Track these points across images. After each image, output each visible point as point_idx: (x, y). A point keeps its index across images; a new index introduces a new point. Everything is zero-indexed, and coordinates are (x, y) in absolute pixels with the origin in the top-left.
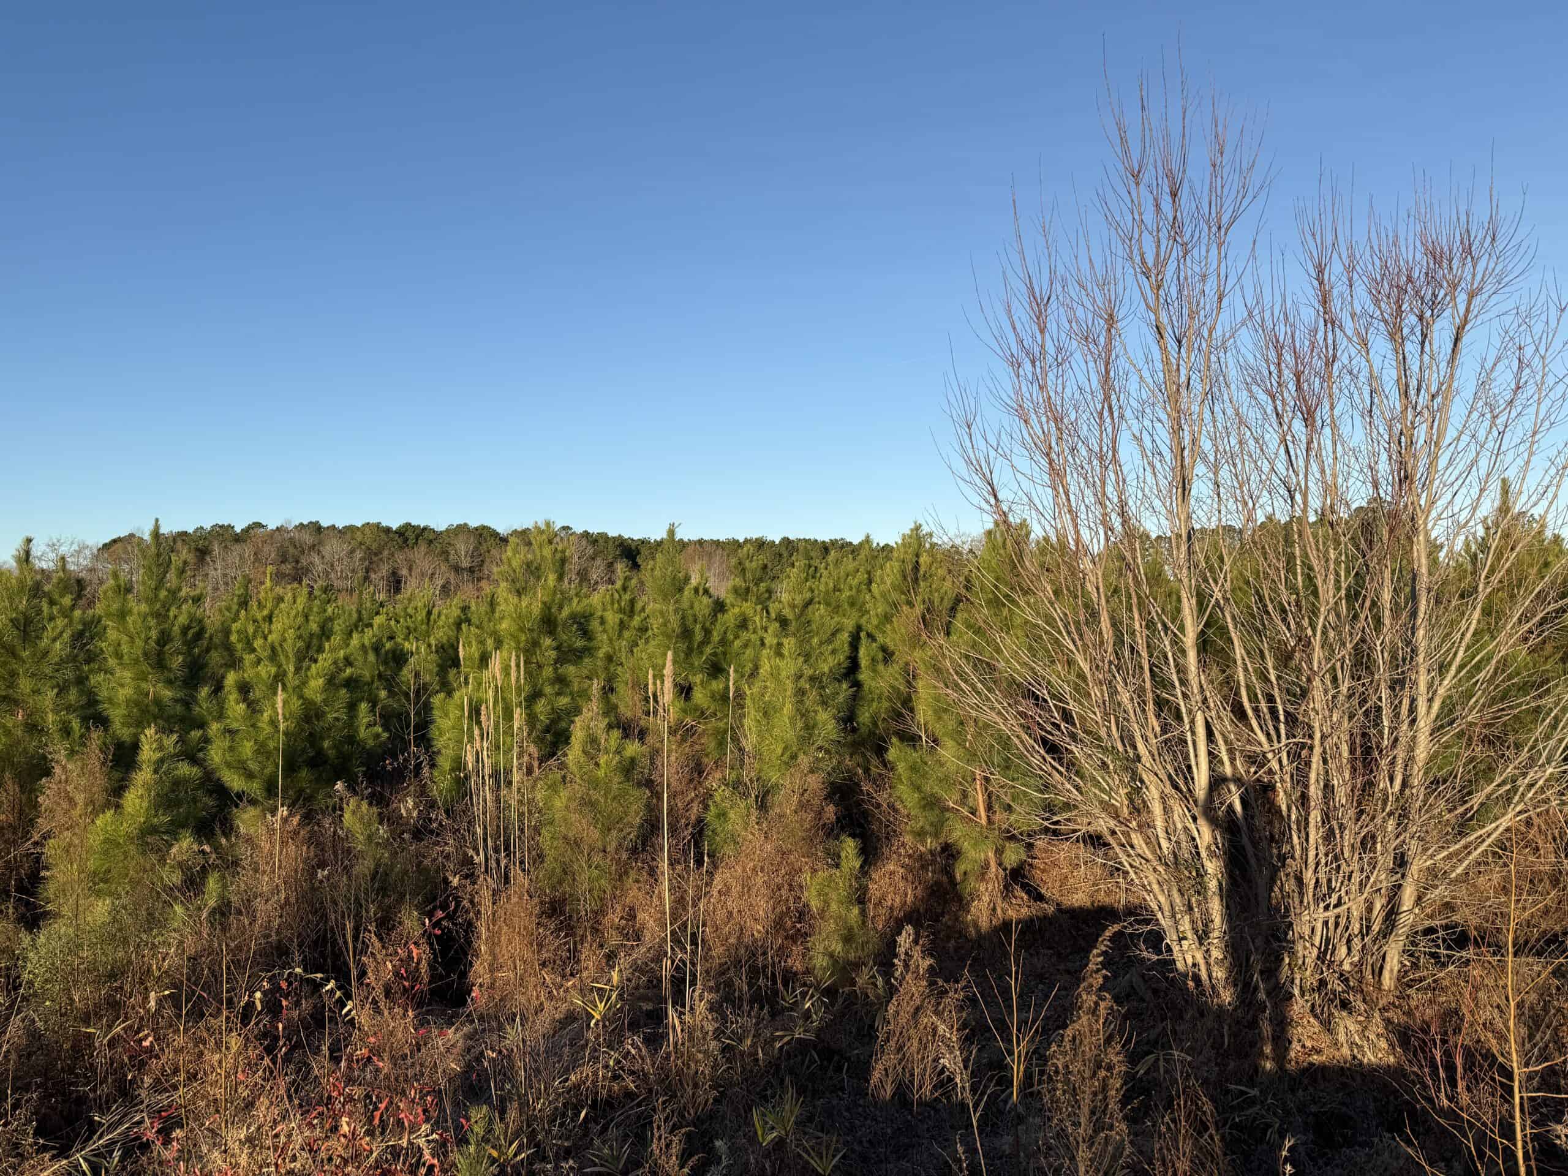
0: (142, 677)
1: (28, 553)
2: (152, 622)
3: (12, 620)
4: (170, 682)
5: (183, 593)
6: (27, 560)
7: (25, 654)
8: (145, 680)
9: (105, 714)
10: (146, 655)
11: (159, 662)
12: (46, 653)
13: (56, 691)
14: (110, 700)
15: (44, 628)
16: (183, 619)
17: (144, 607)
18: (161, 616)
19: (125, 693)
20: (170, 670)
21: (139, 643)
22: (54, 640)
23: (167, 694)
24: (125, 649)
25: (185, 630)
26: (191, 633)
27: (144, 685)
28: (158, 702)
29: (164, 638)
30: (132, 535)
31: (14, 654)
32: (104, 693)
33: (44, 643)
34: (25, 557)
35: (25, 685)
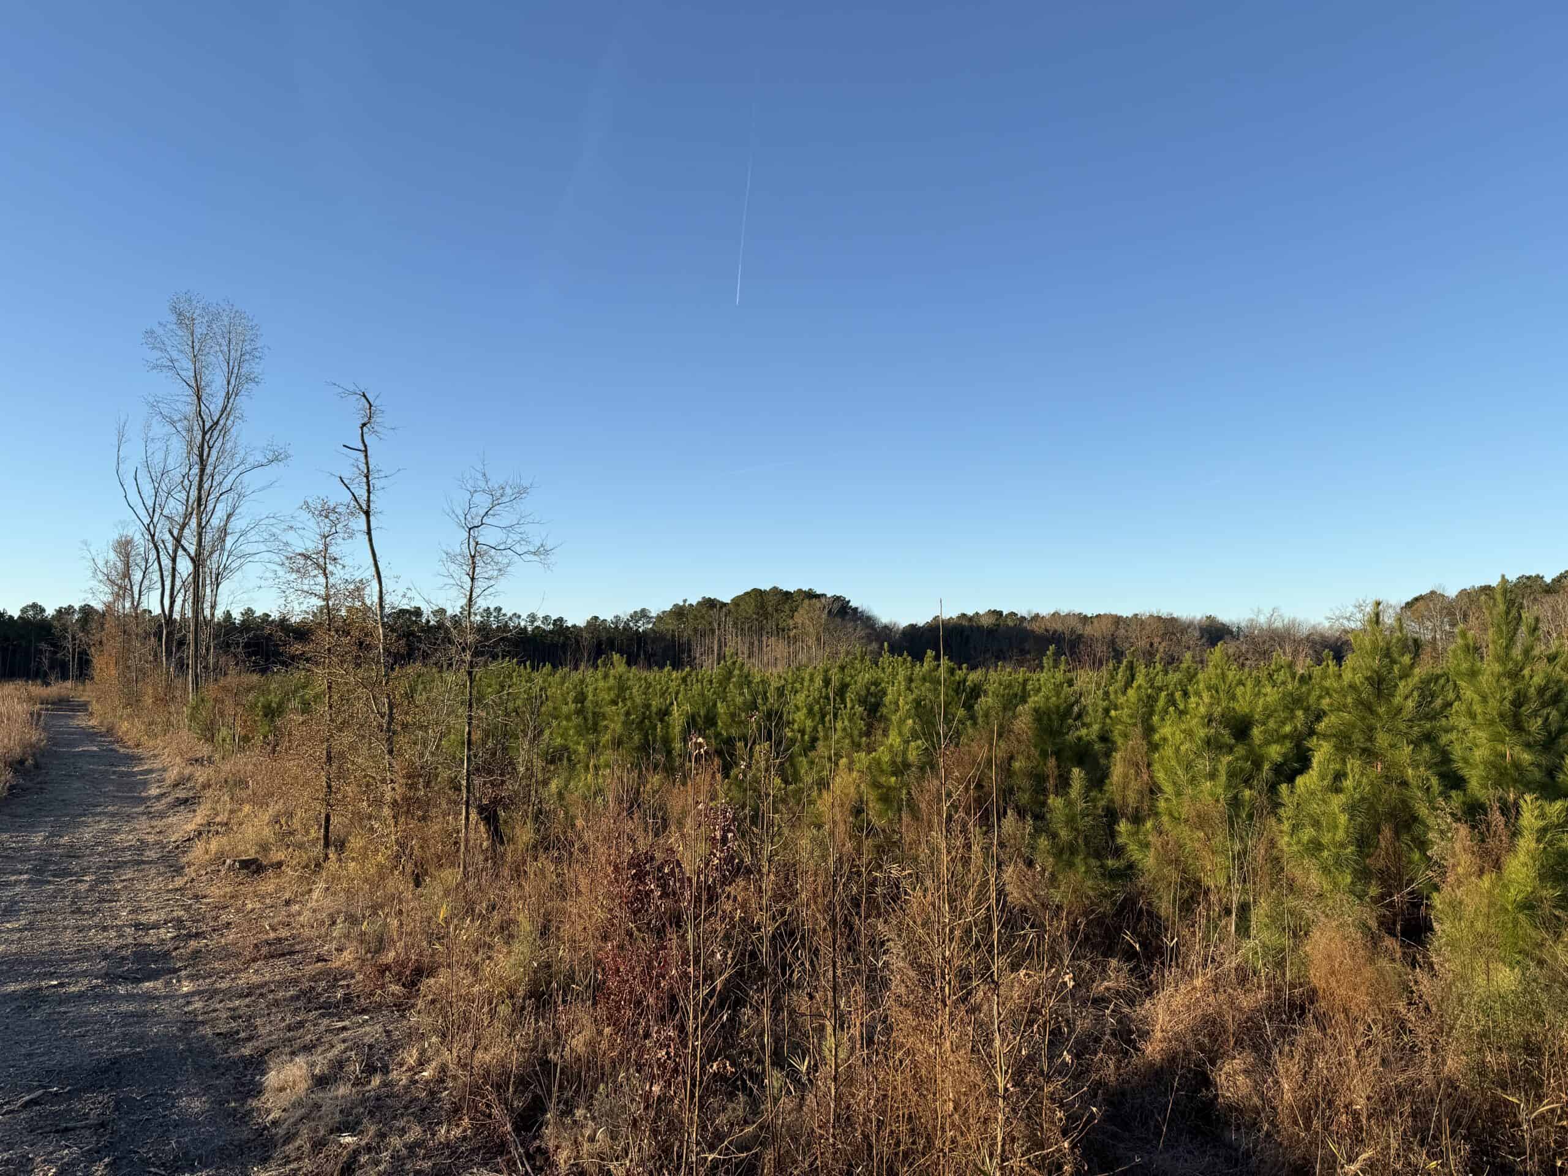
0: (1498, 738)
1: (1377, 615)
2: (1506, 682)
3: (1367, 679)
4: (1528, 746)
5: (1536, 652)
6: (1377, 622)
7: (1381, 710)
8: (1503, 742)
9: (1461, 773)
10: (1502, 716)
11: (1518, 726)
12: (1400, 710)
13: (1411, 747)
14: (1466, 761)
15: (1396, 686)
16: (1538, 680)
17: (1497, 668)
18: (1514, 675)
19: (1479, 754)
20: (1529, 733)
21: (1493, 703)
22: (1406, 698)
23: (1526, 757)
24: (1478, 708)
25: (1541, 691)
26: (1548, 694)
27: (1500, 747)
28: (1517, 765)
29: (1519, 701)
30: (1433, 593)
31: (1372, 712)
32: (1457, 752)
33: (1397, 700)
34: (1376, 619)
35: (1382, 739)
